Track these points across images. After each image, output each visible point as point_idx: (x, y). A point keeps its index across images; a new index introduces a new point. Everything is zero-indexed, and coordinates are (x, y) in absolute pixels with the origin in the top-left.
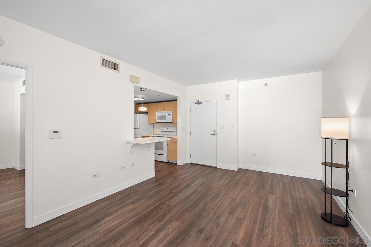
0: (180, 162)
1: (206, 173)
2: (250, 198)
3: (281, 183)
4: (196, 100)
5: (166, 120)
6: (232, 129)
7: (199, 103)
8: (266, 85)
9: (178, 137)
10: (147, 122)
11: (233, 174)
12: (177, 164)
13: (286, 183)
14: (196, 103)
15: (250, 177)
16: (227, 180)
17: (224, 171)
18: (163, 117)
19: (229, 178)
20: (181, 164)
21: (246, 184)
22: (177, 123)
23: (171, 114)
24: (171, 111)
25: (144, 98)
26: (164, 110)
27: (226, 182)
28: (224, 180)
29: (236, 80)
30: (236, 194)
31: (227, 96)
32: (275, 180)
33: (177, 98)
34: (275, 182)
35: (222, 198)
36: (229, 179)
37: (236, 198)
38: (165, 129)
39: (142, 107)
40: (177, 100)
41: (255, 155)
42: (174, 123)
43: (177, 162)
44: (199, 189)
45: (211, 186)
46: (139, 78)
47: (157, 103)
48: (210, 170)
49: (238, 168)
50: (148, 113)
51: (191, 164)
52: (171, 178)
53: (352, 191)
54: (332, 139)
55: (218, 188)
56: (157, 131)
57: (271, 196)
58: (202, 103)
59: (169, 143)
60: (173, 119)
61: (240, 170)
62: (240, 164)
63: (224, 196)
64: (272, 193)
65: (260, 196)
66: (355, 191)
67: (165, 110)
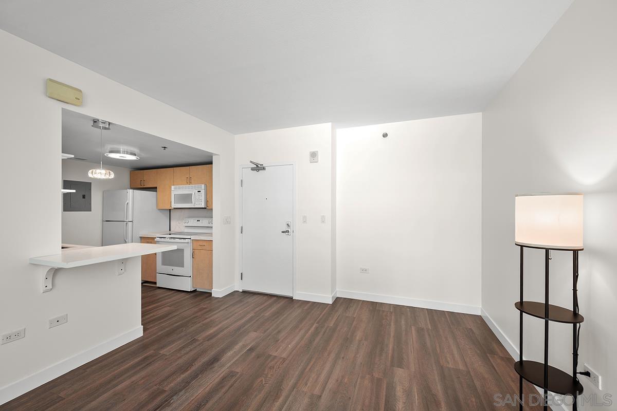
0: (218, 292)
1: (267, 314)
2: (355, 387)
3: (413, 328)
4: (251, 162)
5: (192, 203)
6: (323, 222)
7: (258, 168)
8: (385, 135)
9: (214, 238)
10: (155, 207)
11: (323, 313)
12: (213, 295)
13: (423, 329)
14: (253, 169)
15: (355, 318)
16: (309, 329)
17: (306, 308)
18: (187, 198)
19: (313, 324)
20: (221, 296)
21: (348, 338)
22: (212, 209)
23: (203, 192)
24: (203, 186)
25: (135, 155)
26: (189, 181)
27: (304, 339)
28: (302, 332)
29: (330, 124)
30: (323, 377)
31: (314, 155)
32: (403, 322)
33: (212, 156)
34: (404, 327)
35: (287, 397)
36: (314, 326)
37: (322, 393)
38: (193, 222)
39: (99, 168)
40: (211, 163)
41: (364, 270)
42: (207, 210)
43: (211, 290)
44: (237, 371)
45: (271, 355)
46: (80, 91)
47: (174, 168)
48: (279, 305)
49: (333, 297)
50: (156, 188)
51: (244, 292)
52: (180, 339)
53: (587, 374)
54: (547, 250)
55: (284, 360)
56: (177, 226)
57: (400, 373)
58: (264, 169)
59: (196, 252)
60: (207, 202)
61: (337, 300)
62: (337, 289)
63: (294, 389)
64: (400, 366)
65: (376, 375)
66: (600, 378)
67: (191, 183)
